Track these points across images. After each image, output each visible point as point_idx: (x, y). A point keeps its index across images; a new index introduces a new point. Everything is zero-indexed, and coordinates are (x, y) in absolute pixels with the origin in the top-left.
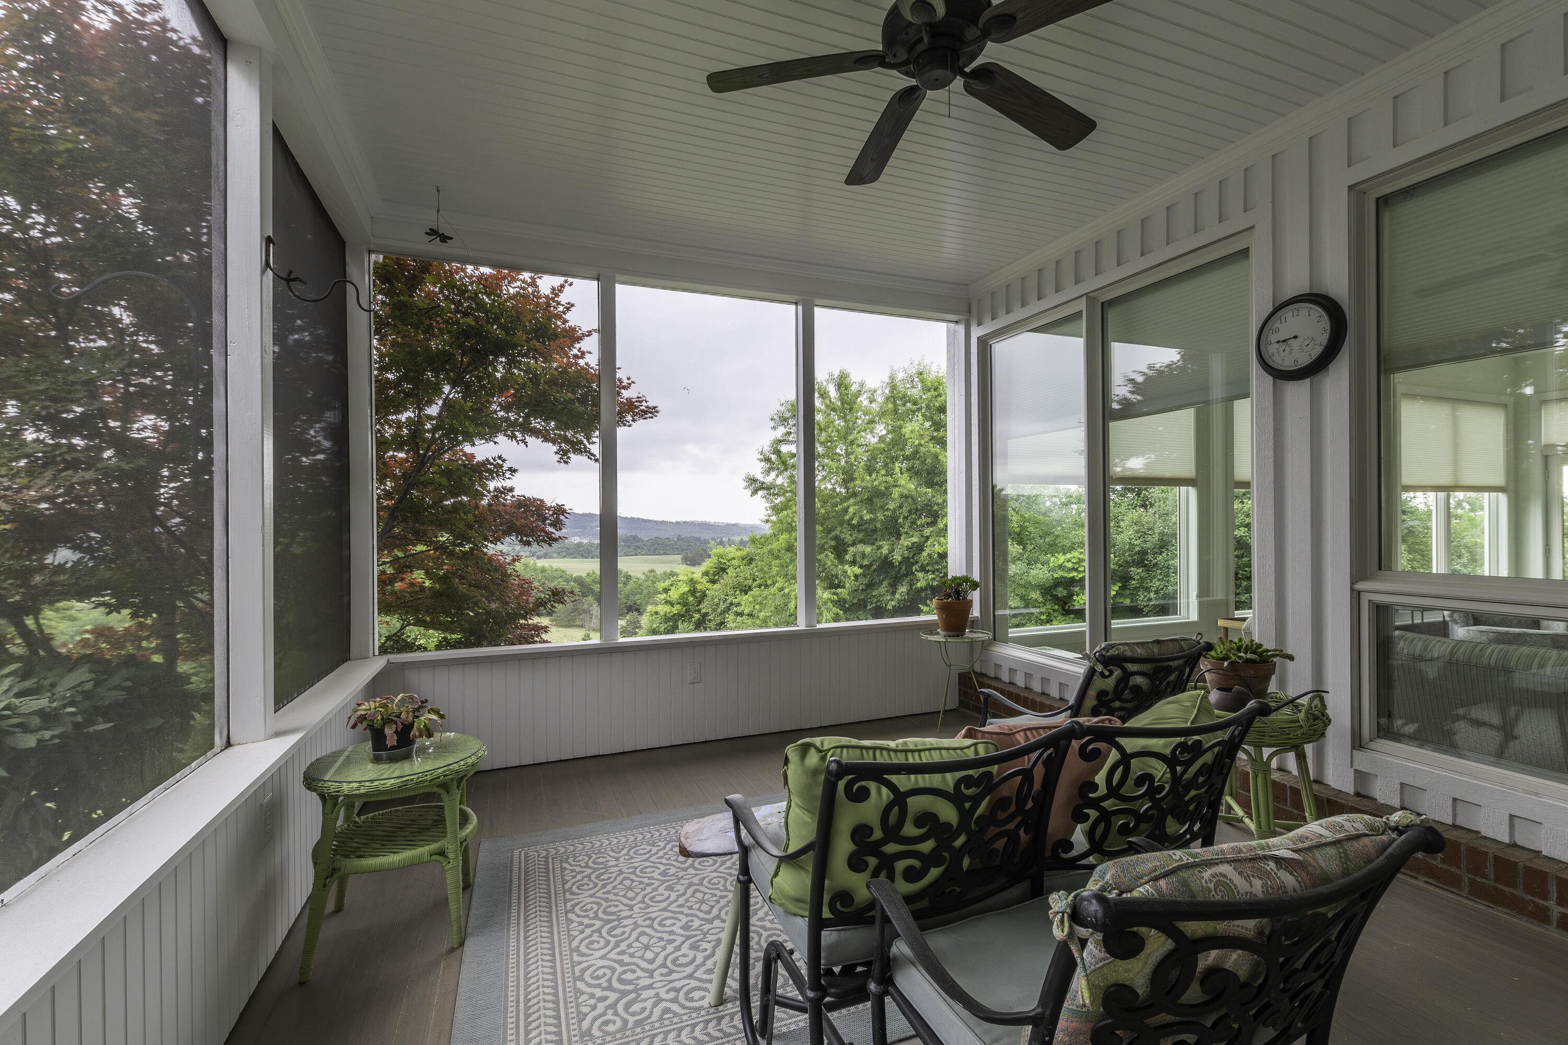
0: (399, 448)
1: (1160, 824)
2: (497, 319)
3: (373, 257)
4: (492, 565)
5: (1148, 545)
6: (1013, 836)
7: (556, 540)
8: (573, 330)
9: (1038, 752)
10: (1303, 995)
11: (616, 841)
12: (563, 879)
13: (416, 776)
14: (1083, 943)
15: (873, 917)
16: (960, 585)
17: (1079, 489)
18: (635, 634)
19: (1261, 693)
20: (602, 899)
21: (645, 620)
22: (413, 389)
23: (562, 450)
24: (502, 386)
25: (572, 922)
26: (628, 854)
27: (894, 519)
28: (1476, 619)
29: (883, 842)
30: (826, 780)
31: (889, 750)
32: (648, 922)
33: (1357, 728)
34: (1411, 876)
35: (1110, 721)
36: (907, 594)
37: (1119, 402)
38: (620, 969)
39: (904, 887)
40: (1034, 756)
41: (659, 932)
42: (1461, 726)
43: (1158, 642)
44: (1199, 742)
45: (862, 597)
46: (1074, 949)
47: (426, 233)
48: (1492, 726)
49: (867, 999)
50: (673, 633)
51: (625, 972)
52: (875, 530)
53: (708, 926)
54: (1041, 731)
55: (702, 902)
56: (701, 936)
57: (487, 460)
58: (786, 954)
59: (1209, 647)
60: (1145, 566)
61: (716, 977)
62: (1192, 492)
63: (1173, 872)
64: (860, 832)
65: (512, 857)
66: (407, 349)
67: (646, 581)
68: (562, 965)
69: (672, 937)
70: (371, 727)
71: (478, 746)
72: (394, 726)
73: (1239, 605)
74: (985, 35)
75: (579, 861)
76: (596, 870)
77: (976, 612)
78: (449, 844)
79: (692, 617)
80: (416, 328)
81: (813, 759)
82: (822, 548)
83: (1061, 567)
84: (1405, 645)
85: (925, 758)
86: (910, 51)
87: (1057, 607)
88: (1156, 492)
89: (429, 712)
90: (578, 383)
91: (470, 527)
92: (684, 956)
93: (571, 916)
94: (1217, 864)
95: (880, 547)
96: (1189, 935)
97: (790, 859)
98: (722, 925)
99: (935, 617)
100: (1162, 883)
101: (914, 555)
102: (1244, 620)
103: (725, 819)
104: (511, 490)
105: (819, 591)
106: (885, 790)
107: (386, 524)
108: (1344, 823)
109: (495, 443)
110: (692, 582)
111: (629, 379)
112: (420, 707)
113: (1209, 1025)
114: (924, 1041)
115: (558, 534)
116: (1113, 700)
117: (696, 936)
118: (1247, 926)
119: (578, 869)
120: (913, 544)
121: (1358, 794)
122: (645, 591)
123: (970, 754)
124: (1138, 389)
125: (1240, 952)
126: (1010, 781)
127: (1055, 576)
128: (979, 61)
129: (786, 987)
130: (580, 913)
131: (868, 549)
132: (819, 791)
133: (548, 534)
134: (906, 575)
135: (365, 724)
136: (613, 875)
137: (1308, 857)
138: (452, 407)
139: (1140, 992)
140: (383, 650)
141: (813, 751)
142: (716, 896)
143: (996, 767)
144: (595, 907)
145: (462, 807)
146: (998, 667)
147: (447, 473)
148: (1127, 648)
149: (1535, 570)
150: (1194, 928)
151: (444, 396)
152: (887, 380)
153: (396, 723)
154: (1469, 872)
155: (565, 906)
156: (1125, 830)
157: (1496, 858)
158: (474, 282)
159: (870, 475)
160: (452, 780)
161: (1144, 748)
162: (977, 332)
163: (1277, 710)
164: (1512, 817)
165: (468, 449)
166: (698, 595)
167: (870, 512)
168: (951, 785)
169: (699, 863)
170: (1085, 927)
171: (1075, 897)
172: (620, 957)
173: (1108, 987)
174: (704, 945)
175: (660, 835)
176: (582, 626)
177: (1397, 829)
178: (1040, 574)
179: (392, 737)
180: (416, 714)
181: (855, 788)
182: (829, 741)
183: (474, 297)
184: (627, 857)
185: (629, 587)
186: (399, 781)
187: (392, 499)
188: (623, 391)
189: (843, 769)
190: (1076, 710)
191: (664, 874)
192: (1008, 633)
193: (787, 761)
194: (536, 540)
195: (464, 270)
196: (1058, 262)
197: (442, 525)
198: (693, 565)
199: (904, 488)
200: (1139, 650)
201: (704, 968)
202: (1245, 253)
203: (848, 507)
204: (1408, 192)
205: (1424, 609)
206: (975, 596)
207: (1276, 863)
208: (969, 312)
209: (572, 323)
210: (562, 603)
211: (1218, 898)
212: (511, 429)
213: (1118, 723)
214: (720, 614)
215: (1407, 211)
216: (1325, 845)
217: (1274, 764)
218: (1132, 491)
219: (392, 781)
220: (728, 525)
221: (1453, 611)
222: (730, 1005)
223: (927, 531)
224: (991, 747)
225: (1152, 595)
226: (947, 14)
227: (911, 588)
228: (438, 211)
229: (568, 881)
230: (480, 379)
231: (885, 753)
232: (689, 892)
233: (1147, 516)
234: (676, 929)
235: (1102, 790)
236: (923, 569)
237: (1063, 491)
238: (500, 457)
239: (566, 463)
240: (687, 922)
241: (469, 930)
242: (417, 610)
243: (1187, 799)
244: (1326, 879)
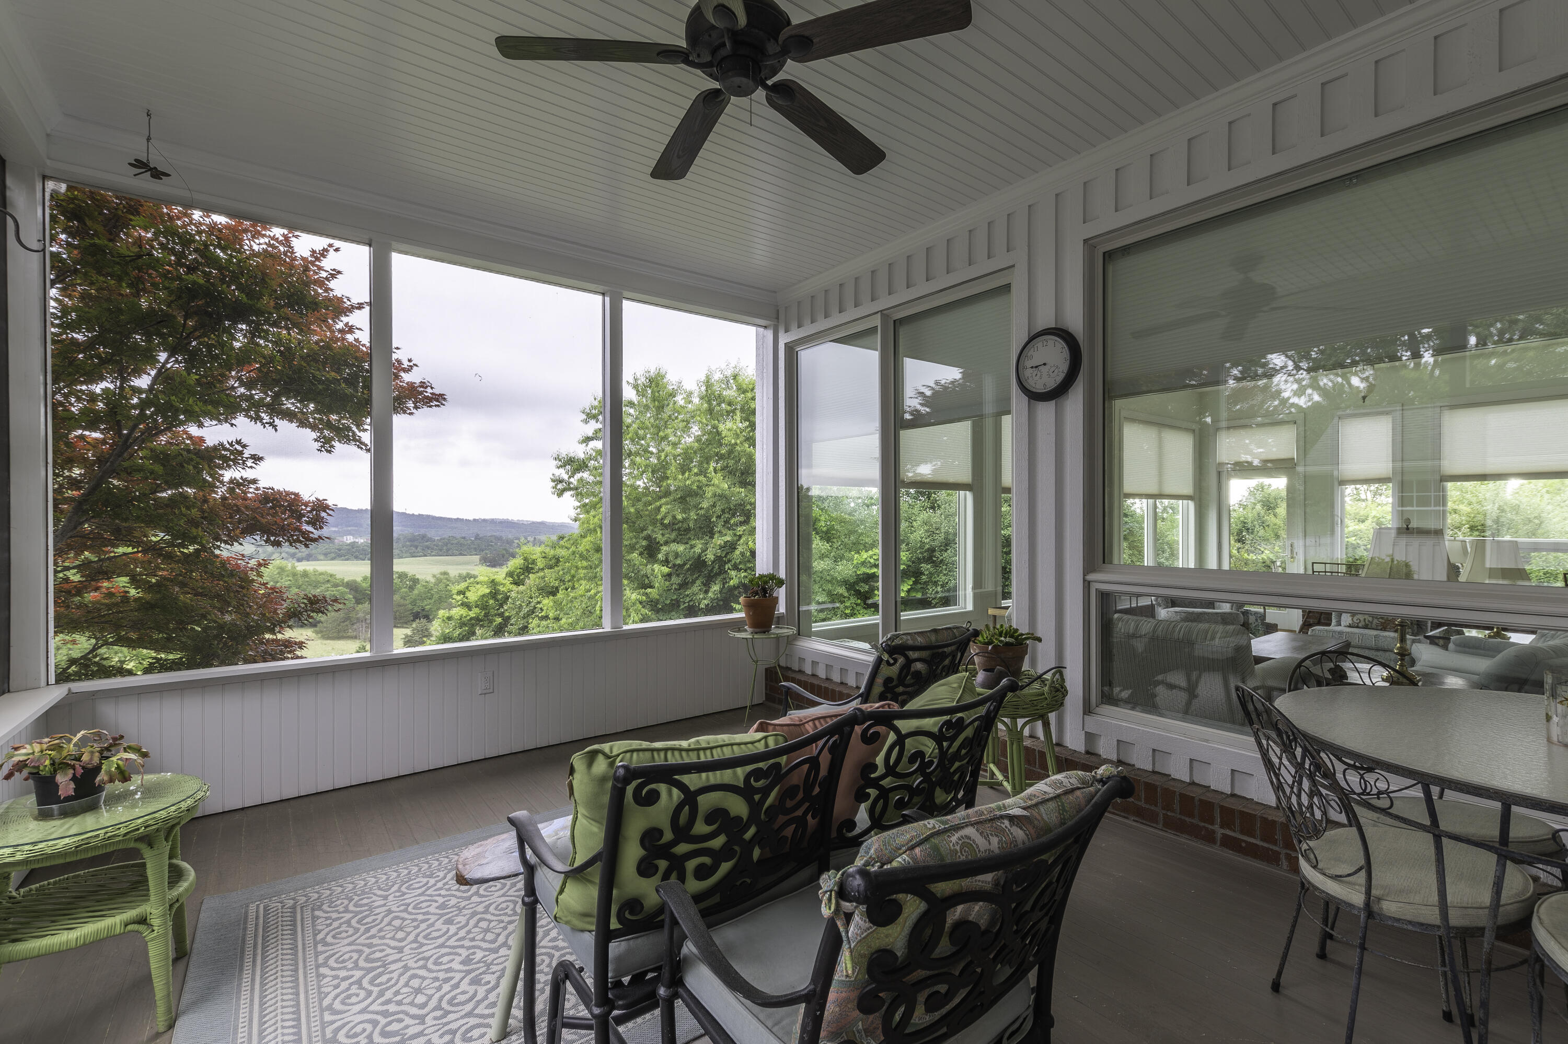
0: (92, 426)
1: (930, 796)
2: (235, 278)
3: (50, 185)
4: (226, 569)
5: (936, 543)
6: (801, 822)
7: (315, 540)
8: (340, 300)
9: (825, 739)
10: (1033, 932)
11: (384, 877)
12: (314, 930)
13: (103, 831)
14: (848, 917)
15: (663, 921)
16: (766, 582)
17: (875, 491)
18: (423, 643)
19: (1017, 672)
20: (364, 945)
21: (436, 627)
22: (113, 355)
23: (324, 437)
24: (243, 358)
25: (325, 976)
26: (399, 890)
27: (708, 518)
28: (1173, 602)
29: (674, 843)
30: (614, 787)
31: (680, 750)
32: (421, 963)
33: (1087, 697)
34: (1125, 817)
35: (889, 705)
36: (721, 592)
37: (911, 413)
38: (383, 1021)
39: (694, 885)
40: (821, 743)
41: (433, 972)
42: (1160, 690)
43: (935, 631)
44: (961, 719)
45: (675, 597)
46: (839, 924)
47: (130, 164)
48: (1180, 688)
49: (655, 1006)
50: (468, 639)
51: (390, 1023)
52: (688, 530)
53: (494, 956)
54: (828, 720)
55: (487, 931)
56: (484, 969)
57: (221, 444)
58: (575, 972)
59: (976, 633)
60: (934, 562)
61: (498, 1011)
62: (969, 495)
63: (927, 839)
64: (650, 837)
65: (246, 913)
66: (105, 305)
67: (436, 584)
68: (309, 1028)
69: (449, 975)
70: (35, 775)
71: (196, 787)
72: (71, 771)
73: (1004, 598)
74: (784, 53)
75: (336, 906)
76: (357, 913)
77: (782, 608)
78: (154, 909)
79: (491, 622)
80: (120, 279)
81: (601, 766)
82: (632, 548)
83: (863, 563)
84: (1123, 625)
85: (717, 755)
86: (714, 53)
87: (859, 601)
88: (942, 495)
89: (125, 750)
90: (346, 361)
91: (194, 523)
92: (464, 993)
93: (323, 970)
94: (963, 827)
95: (692, 547)
96: (938, 895)
97: (576, 874)
98: (508, 952)
99: (742, 615)
100: (917, 850)
101: (727, 553)
102: (1007, 608)
103: (509, 839)
104: (254, 481)
105: (628, 592)
106: (675, 791)
107: (69, 520)
108: (1063, 779)
109: (232, 425)
110: (493, 583)
111: (410, 361)
112: (111, 745)
113: (957, 974)
114: (712, 1039)
115: (316, 533)
116: (897, 686)
117: (478, 969)
118: (986, 880)
119: (334, 915)
120: (726, 543)
121: (1088, 752)
122: (436, 596)
123: (761, 747)
124: (927, 401)
125: (981, 903)
126: (797, 771)
127: (859, 573)
128: (780, 76)
129: (573, 1006)
130: (336, 965)
131: (681, 548)
132: (606, 799)
133: (305, 534)
134: (719, 574)
135: (25, 772)
136: (380, 917)
137: (1035, 812)
138: (172, 379)
139: (899, 954)
140: (63, 677)
141: (600, 758)
142: (503, 922)
143: (785, 757)
144: (355, 955)
145: (175, 861)
146: (802, 660)
147: (161, 457)
148: (909, 637)
149: (1212, 564)
150: (943, 888)
151: (160, 365)
152: (703, 378)
153: (73, 767)
154: (1163, 809)
155: (316, 961)
156: (901, 804)
157: (1181, 795)
158: (204, 231)
159: (683, 474)
160: (158, 830)
161: (917, 728)
162: (784, 339)
163: (1028, 685)
164: (1191, 760)
165: (193, 430)
166: (500, 597)
167: (684, 511)
168: (742, 779)
169: (485, 890)
170: (850, 901)
171: (842, 875)
172: (385, 1008)
173: (873, 954)
174: (487, 978)
175: (440, 864)
176: (355, 638)
177: (1102, 781)
178: (845, 570)
179: (67, 785)
180: (106, 754)
181: (644, 792)
182: (618, 746)
183: (204, 250)
184: (398, 894)
185: (416, 592)
186: (76, 839)
187: (79, 489)
188: (402, 374)
189: (631, 774)
190: (866, 698)
191: (443, 906)
192: (811, 627)
193: (572, 771)
194: (289, 541)
195: (189, 216)
196: (857, 279)
197: (153, 521)
198: (494, 566)
199: (718, 487)
200: (919, 639)
201: (486, 1003)
202: (1006, 288)
203: (660, 507)
204: (1126, 250)
205: (1138, 595)
206: (781, 593)
207: (1010, 821)
208: (778, 318)
209: (338, 292)
210: (323, 613)
211: (963, 858)
212: (254, 410)
213: (896, 707)
214: (524, 618)
215: (1125, 267)
216: (1048, 800)
217: (1026, 732)
218: (923, 494)
219: (67, 841)
220: (533, 523)
221: (1157, 596)
222: (514, 1037)
223: (740, 530)
224: (780, 738)
225: (939, 589)
226: (749, 24)
227: (724, 587)
228: (149, 139)
229: (320, 932)
230: (209, 347)
231: (676, 753)
232: (472, 922)
233: (936, 517)
234: (456, 965)
235: (881, 770)
236: (736, 567)
237: (865, 494)
238: (239, 442)
239: (329, 452)
240: (468, 956)
241: (182, 1007)
242: (117, 627)
243: (952, 770)
244: (1049, 830)
